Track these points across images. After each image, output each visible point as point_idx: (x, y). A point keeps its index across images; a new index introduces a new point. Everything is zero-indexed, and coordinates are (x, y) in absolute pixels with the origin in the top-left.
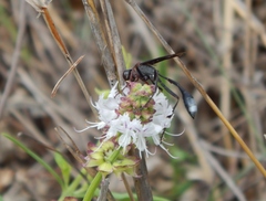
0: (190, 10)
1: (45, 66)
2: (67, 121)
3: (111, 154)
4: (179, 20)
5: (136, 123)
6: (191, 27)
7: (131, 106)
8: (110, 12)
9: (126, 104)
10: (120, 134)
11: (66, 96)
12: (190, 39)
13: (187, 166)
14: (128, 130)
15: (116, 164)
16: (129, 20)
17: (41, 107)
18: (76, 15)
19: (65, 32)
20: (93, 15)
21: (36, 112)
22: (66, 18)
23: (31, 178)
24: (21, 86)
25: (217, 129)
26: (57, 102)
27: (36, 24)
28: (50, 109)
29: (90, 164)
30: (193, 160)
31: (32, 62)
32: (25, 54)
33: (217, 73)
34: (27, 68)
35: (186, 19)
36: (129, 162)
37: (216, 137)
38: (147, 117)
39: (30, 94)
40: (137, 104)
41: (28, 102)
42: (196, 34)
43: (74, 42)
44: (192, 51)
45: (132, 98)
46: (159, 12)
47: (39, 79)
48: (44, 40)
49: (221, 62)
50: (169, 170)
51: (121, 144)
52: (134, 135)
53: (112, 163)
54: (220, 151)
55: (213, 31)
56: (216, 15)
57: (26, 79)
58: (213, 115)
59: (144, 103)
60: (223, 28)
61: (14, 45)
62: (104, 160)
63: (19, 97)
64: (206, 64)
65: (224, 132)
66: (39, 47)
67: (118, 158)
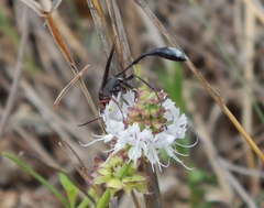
0: (208, 17)
1: (52, 80)
2: (75, 139)
3: (119, 170)
4: (196, 27)
5: (147, 133)
6: (208, 35)
7: (140, 116)
8: (118, 16)
9: (134, 114)
10: (129, 147)
11: (75, 112)
12: (208, 48)
13: (206, 187)
14: (138, 142)
15: (125, 180)
16: (141, 29)
17: (47, 124)
18: (84, 24)
19: (73, 43)
20: (99, 19)
21: (42, 130)
22: (73, 27)
23: (37, 201)
24: (26, 101)
25: (239, 146)
26: (64, 118)
27: (41, 34)
28: (57, 125)
29: (98, 181)
30: (212, 181)
31: (37, 75)
32: (29, 66)
33: (237, 85)
34: (31, 82)
35: (203, 28)
36: (139, 178)
37: (237, 155)
38: (158, 126)
39: (35, 110)
40: (146, 113)
41: (34, 119)
42: (215, 43)
43: (83, 53)
44: (211, 61)
45: (141, 107)
46: (174, 20)
47: (46, 94)
48: (50, 52)
49: (242, 73)
50: (186, 191)
51: (131, 158)
52: (145, 147)
53: (121, 179)
54: (241, 170)
55: (233, 40)
56: (237, 22)
57: (31, 94)
58: (234, 131)
59: (154, 111)
60: (244, 37)
61: (15, 56)
62: (113, 176)
63: (23, 113)
64: (226, 75)
65: (247, 148)
66: (45, 59)
67: (127, 174)
